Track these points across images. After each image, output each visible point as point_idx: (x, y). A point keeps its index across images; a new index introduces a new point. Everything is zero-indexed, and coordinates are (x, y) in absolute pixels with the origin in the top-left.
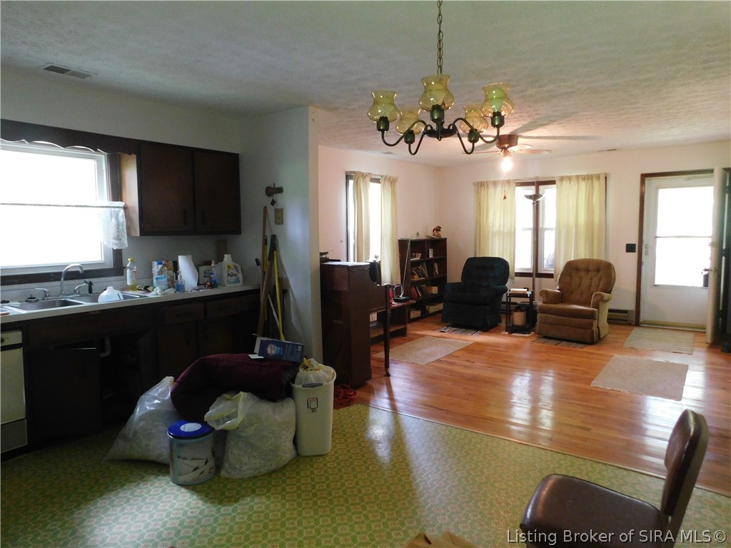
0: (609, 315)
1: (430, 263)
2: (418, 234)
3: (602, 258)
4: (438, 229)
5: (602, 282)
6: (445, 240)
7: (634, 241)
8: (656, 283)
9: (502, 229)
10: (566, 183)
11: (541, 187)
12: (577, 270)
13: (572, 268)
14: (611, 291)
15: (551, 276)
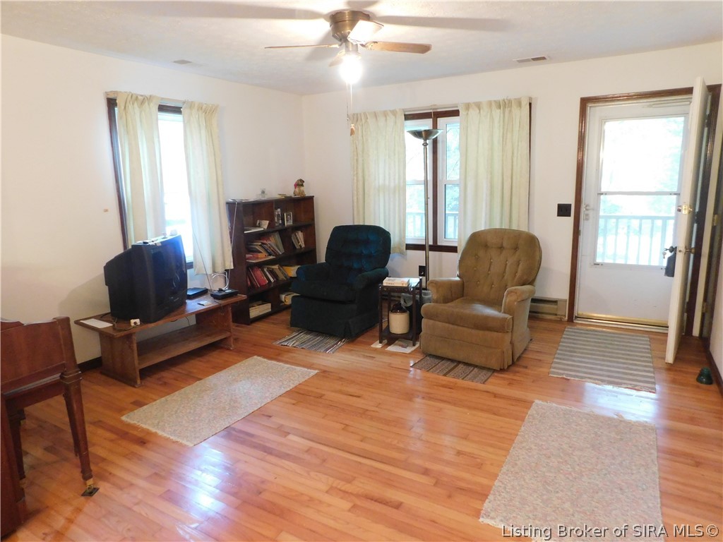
0: (531, 307)
1: (285, 234)
2: (263, 192)
3: (524, 228)
4: (300, 184)
5: (520, 266)
6: (311, 199)
7: (570, 199)
8: (599, 260)
9: (387, 183)
10: (473, 112)
11: (441, 121)
12: (486, 246)
13: (478, 242)
14: (534, 280)
15: (453, 249)
